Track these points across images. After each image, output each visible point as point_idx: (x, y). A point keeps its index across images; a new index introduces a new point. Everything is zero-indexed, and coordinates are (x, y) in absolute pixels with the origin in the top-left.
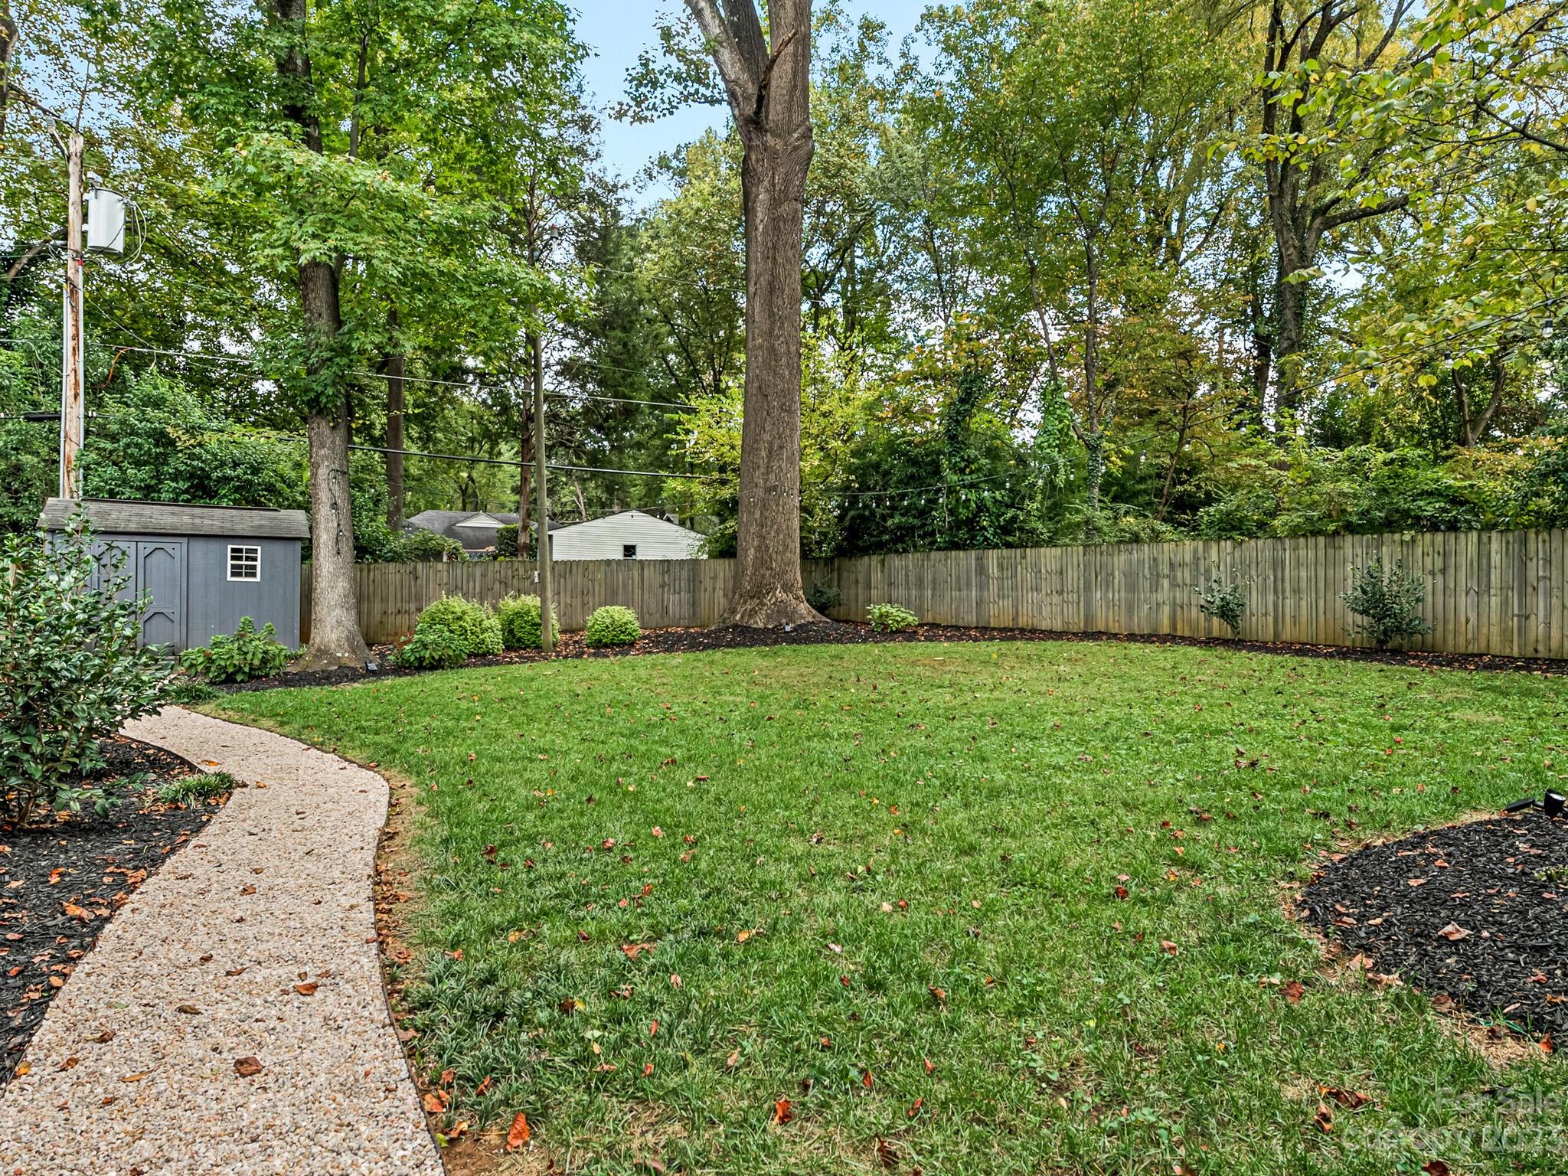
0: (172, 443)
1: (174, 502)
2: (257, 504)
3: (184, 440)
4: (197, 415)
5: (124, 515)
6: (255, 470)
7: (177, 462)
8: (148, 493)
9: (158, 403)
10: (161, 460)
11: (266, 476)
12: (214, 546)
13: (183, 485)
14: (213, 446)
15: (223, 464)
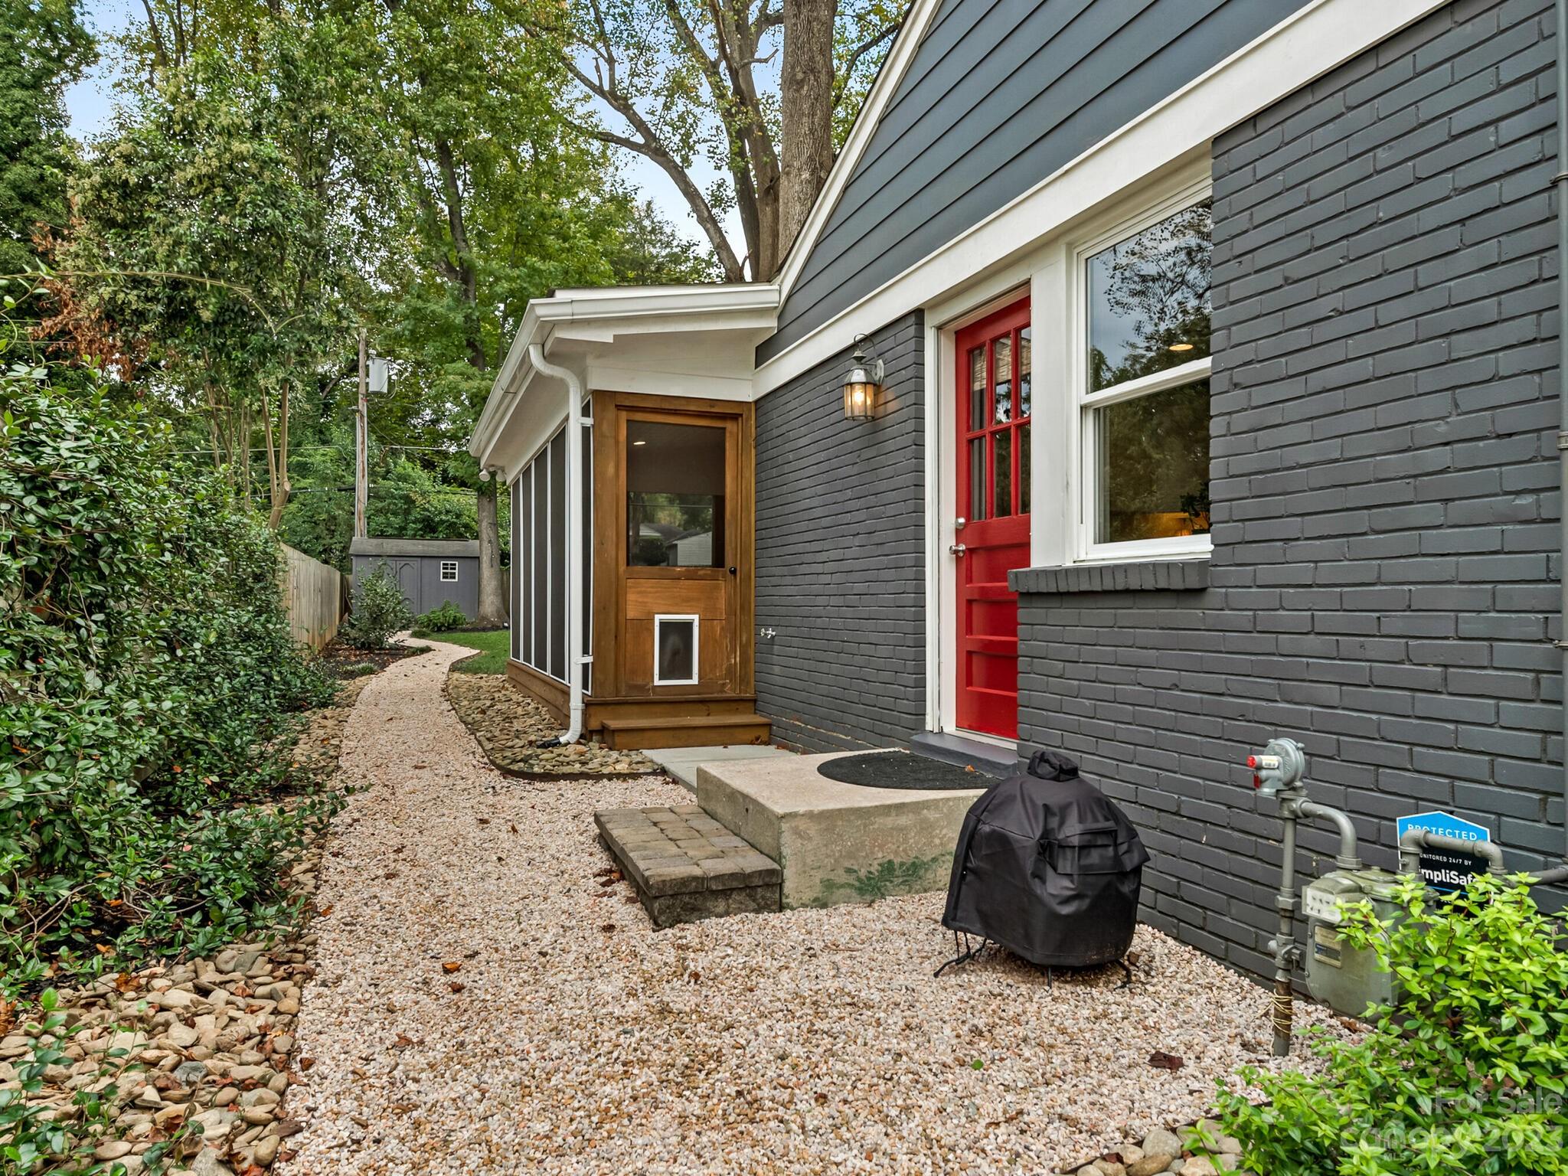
0: (414, 502)
1: (414, 537)
2: (461, 537)
3: (420, 501)
4: (427, 485)
5: (391, 546)
6: (458, 516)
7: (416, 514)
8: (400, 533)
9: (404, 478)
10: (407, 512)
11: (465, 520)
12: (434, 562)
13: (419, 526)
14: (435, 503)
15: (440, 513)
